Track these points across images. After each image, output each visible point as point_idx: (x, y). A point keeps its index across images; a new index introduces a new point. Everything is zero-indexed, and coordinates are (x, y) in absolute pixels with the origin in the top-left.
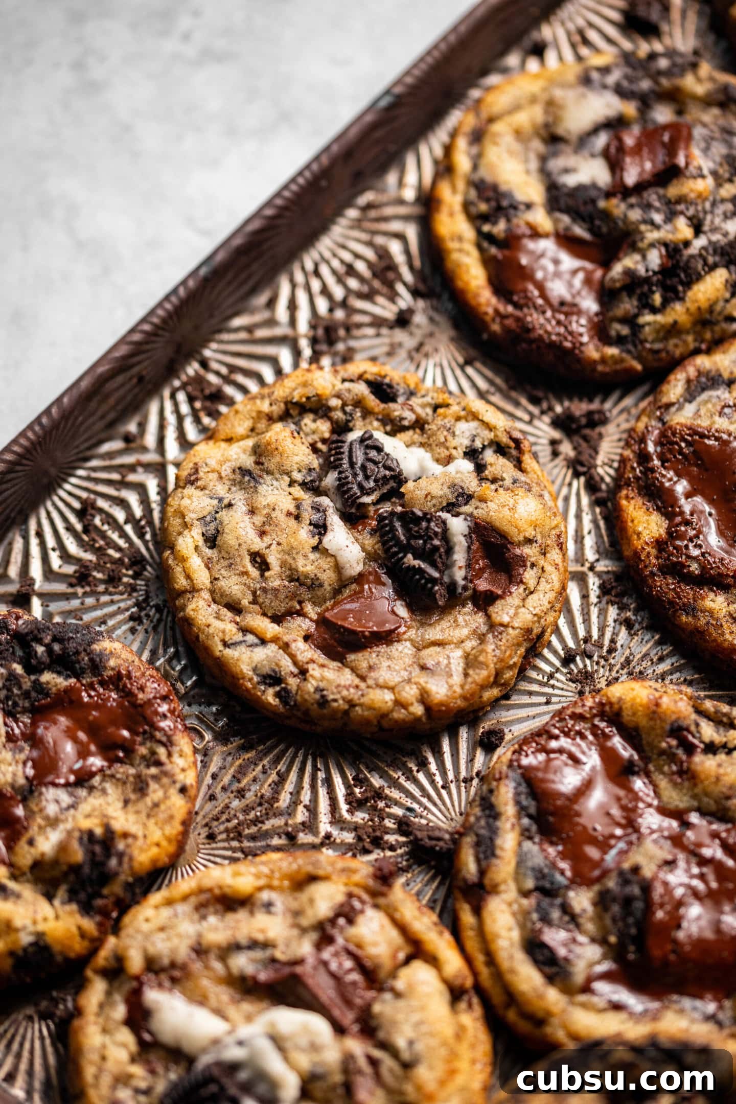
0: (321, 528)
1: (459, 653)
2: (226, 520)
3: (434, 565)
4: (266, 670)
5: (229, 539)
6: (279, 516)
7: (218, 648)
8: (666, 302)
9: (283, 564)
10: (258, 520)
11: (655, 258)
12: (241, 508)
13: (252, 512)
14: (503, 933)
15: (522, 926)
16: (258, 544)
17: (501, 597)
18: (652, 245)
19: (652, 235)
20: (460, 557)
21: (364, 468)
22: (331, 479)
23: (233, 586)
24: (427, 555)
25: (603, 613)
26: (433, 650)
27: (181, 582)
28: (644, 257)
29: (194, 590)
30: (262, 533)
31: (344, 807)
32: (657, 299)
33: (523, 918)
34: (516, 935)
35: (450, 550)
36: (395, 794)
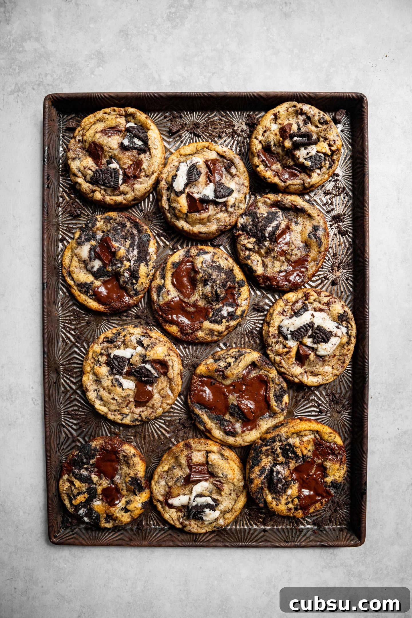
0: (121, 385)
1: (168, 388)
2: (101, 394)
3: (149, 377)
4: (132, 420)
5: (105, 399)
6: (110, 387)
7: (120, 421)
8: (137, 281)
9: (119, 397)
10: (107, 390)
11: (126, 275)
12: (101, 389)
13: (104, 389)
14: (219, 435)
15: (221, 430)
16: (111, 396)
17: (168, 372)
18: (124, 272)
19: (122, 270)
20: (153, 371)
21: (119, 365)
22: (115, 371)
23: (113, 407)
24: (147, 376)
26: (162, 391)
27: (102, 413)
28: (124, 276)
29: (106, 413)
30: (110, 393)
32: (134, 281)
33: (220, 428)
34: (222, 433)
35: (150, 371)
36: (174, 418)
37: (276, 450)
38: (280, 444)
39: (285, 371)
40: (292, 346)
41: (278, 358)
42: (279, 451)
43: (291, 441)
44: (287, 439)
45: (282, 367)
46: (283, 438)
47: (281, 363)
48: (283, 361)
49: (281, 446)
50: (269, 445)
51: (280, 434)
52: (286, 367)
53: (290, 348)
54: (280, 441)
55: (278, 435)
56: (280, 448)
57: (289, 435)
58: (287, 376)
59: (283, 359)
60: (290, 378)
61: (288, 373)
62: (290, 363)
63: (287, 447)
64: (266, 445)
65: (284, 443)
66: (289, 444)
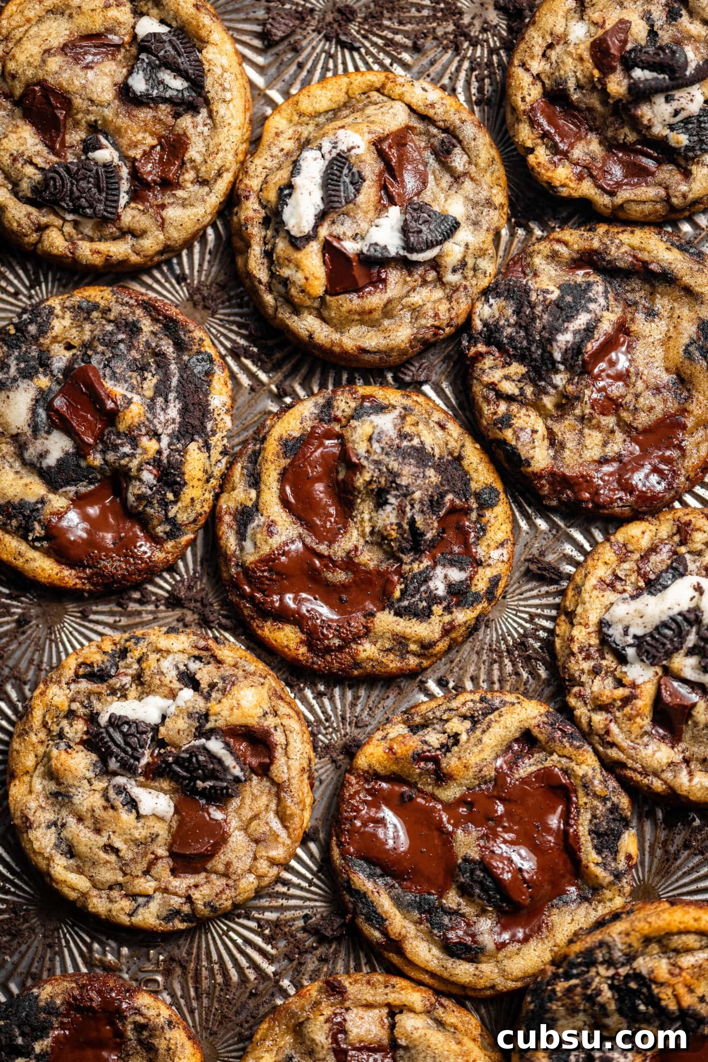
0: (132, 804)
1: (272, 815)
2: (69, 836)
3: (217, 779)
4: (165, 913)
5: (82, 849)
6: (99, 812)
7: (125, 920)
8: (177, 495)
9: (126, 842)
10: (89, 822)
11: (148, 476)
12: (71, 821)
13: (80, 819)
14: (428, 957)
15: (434, 942)
16: (102, 840)
17: (272, 762)
18: (140, 470)
19: (134, 464)
20: (229, 761)
21: (127, 744)
22: (113, 764)
23: (107, 875)
24: (211, 775)
25: (304, 700)
26: (254, 823)
27: (73, 895)
28: (140, 480)
29: (85, 895)
30: (98, 831)
31: (268, 948)
32: (170, 496)
33: (430, 937)
34: (435, 951)
35: (220, 761)
36: (289, 914)
37: (599, 992)
38: (611, 972)
39: (622, 757)
40: (639, 681)
41: (599, 719)
42: (607, 994)
43: (643, 964)
44: (630, 958)
45: (613, 745)
46: (617, 954)
47: (608, 732)
48: (613, 727)
49: (612, 978)
50: (577, 976)
51: (608, 939)
52: (625, 744)
53: (634, 685)
54: (610, 963)
55: (602, 944)
56: (611, 987)
57: (636, 944)
58: (629, 773)
59: (615, 720)
60: (639, 778)
61: (630, 763)
62: (636, 731)
63: (633, 985)
64: (568, 976)
65: (623, 971)
66: (637, 976)
